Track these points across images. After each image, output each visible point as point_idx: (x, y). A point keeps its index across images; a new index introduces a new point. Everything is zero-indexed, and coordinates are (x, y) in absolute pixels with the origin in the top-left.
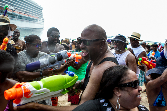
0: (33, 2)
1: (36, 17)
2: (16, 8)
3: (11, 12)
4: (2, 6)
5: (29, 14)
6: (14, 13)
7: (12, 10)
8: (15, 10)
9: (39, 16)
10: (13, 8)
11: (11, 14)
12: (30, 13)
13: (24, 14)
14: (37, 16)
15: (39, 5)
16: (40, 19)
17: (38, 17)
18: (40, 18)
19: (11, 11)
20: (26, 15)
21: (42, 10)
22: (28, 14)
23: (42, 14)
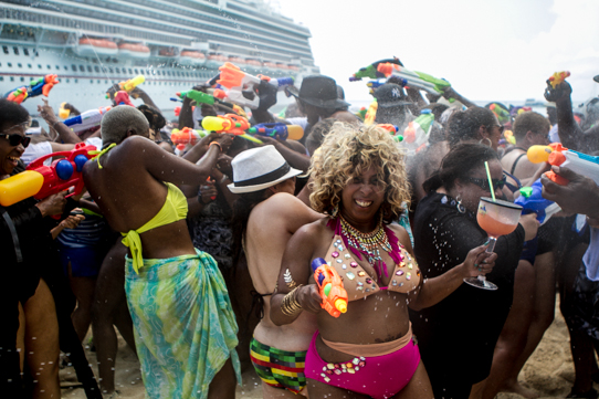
0: (273, 14)
1: (289, 65)
2: (216, 42)
3: (201, 61)
4: (170, 45)
5: (262, 58)
6: (212, 61)
7: (204, 52)
8: (212, 51)
9: (298, 62)
10: (205, 46)
11: (204, 66)
12: (265, 55)
13: (247, 59)
14: (293, 62)
15: (296, 22)
16: (305, 70)
17: (297, 66)
18: (305, 67)
19: (202, 55)
20: (254, 62)
21: (306, 37)
22: (259, 60)
23: (309, 51)
